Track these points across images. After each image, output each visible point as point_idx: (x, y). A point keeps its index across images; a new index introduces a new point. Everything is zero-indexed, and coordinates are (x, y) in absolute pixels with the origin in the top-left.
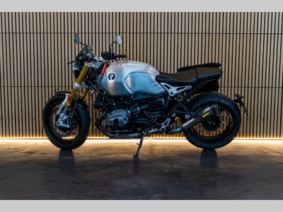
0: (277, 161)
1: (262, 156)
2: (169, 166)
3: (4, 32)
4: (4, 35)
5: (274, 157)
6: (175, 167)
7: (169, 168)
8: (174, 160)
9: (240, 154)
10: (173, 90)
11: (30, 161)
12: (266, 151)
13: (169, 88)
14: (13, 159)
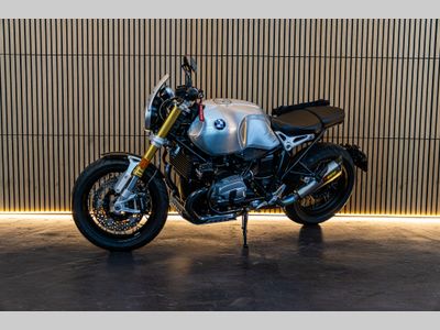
0: (421, 249)
1: (399, 242)
2: (259, 256)
3: (7, 52)
4: (7, 57)
5: (417, 243)
6: (268, 257)
7: (258, 259)
8: (266, 246)
9: (366, 238)
10: (290, 142)
11: (51, 247)
12: (405, 234)
13: (284, 139)
14: (24, 245)
